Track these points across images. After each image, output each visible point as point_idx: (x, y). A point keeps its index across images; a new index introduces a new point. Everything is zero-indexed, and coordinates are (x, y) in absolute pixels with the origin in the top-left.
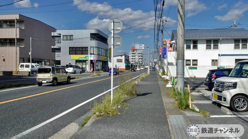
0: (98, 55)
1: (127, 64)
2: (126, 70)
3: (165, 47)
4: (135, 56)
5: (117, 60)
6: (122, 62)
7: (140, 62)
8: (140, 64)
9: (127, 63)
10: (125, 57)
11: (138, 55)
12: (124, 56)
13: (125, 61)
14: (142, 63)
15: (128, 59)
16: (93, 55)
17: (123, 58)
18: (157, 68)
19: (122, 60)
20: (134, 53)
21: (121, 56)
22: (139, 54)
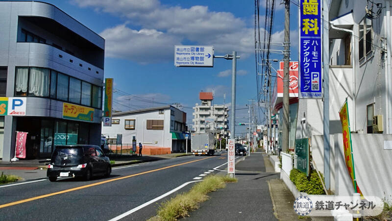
0: (49, 97)
1: (178, 135)
2: (174, 152)
3: (316, 30)
4: (209, 115)
5: (148, 122)
6: (162, 128)
7: (222, 132)
8: (220, 136)
9: (179, 131)
10: (172, 114)
11: (216, 112)
12: (168, 113)
13: (171, 125)
14: (226, 133)
15: (181, 121)
16: (24, 99)
17: (166, 116)
18: (266, 148)
19: (162, 122)
20: (206, 106)
21: (161, 110)
22: (219, 109)
